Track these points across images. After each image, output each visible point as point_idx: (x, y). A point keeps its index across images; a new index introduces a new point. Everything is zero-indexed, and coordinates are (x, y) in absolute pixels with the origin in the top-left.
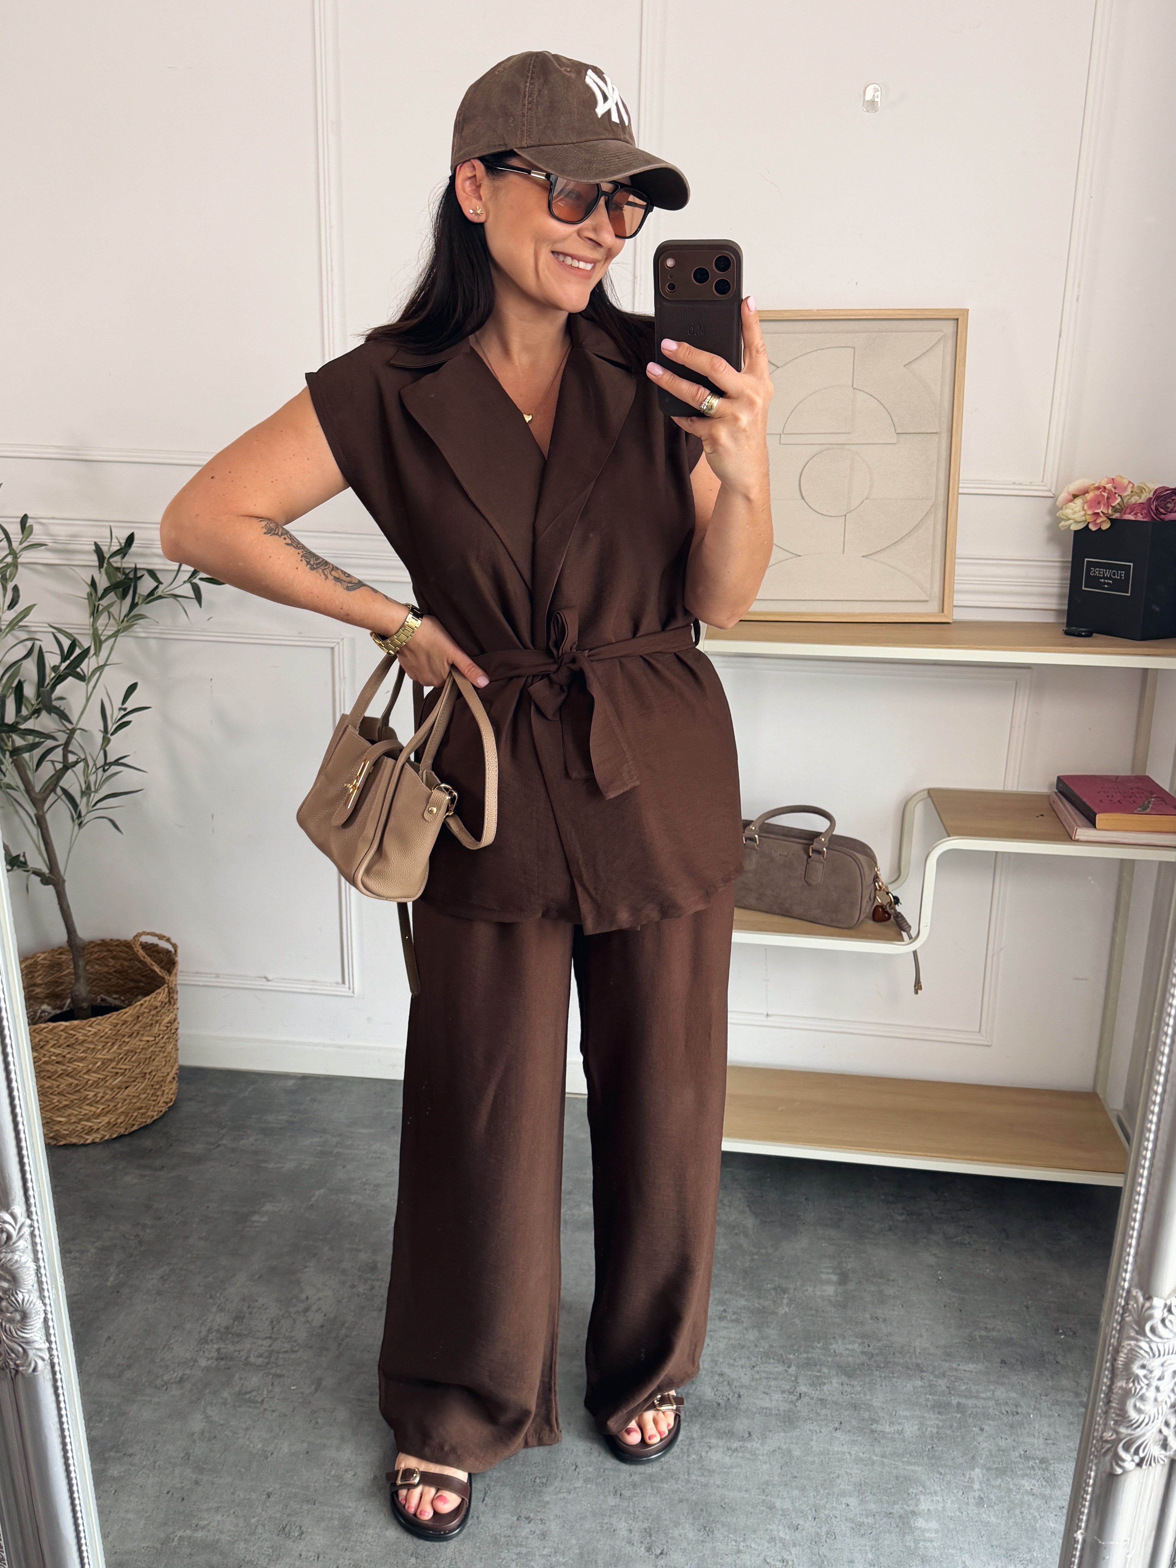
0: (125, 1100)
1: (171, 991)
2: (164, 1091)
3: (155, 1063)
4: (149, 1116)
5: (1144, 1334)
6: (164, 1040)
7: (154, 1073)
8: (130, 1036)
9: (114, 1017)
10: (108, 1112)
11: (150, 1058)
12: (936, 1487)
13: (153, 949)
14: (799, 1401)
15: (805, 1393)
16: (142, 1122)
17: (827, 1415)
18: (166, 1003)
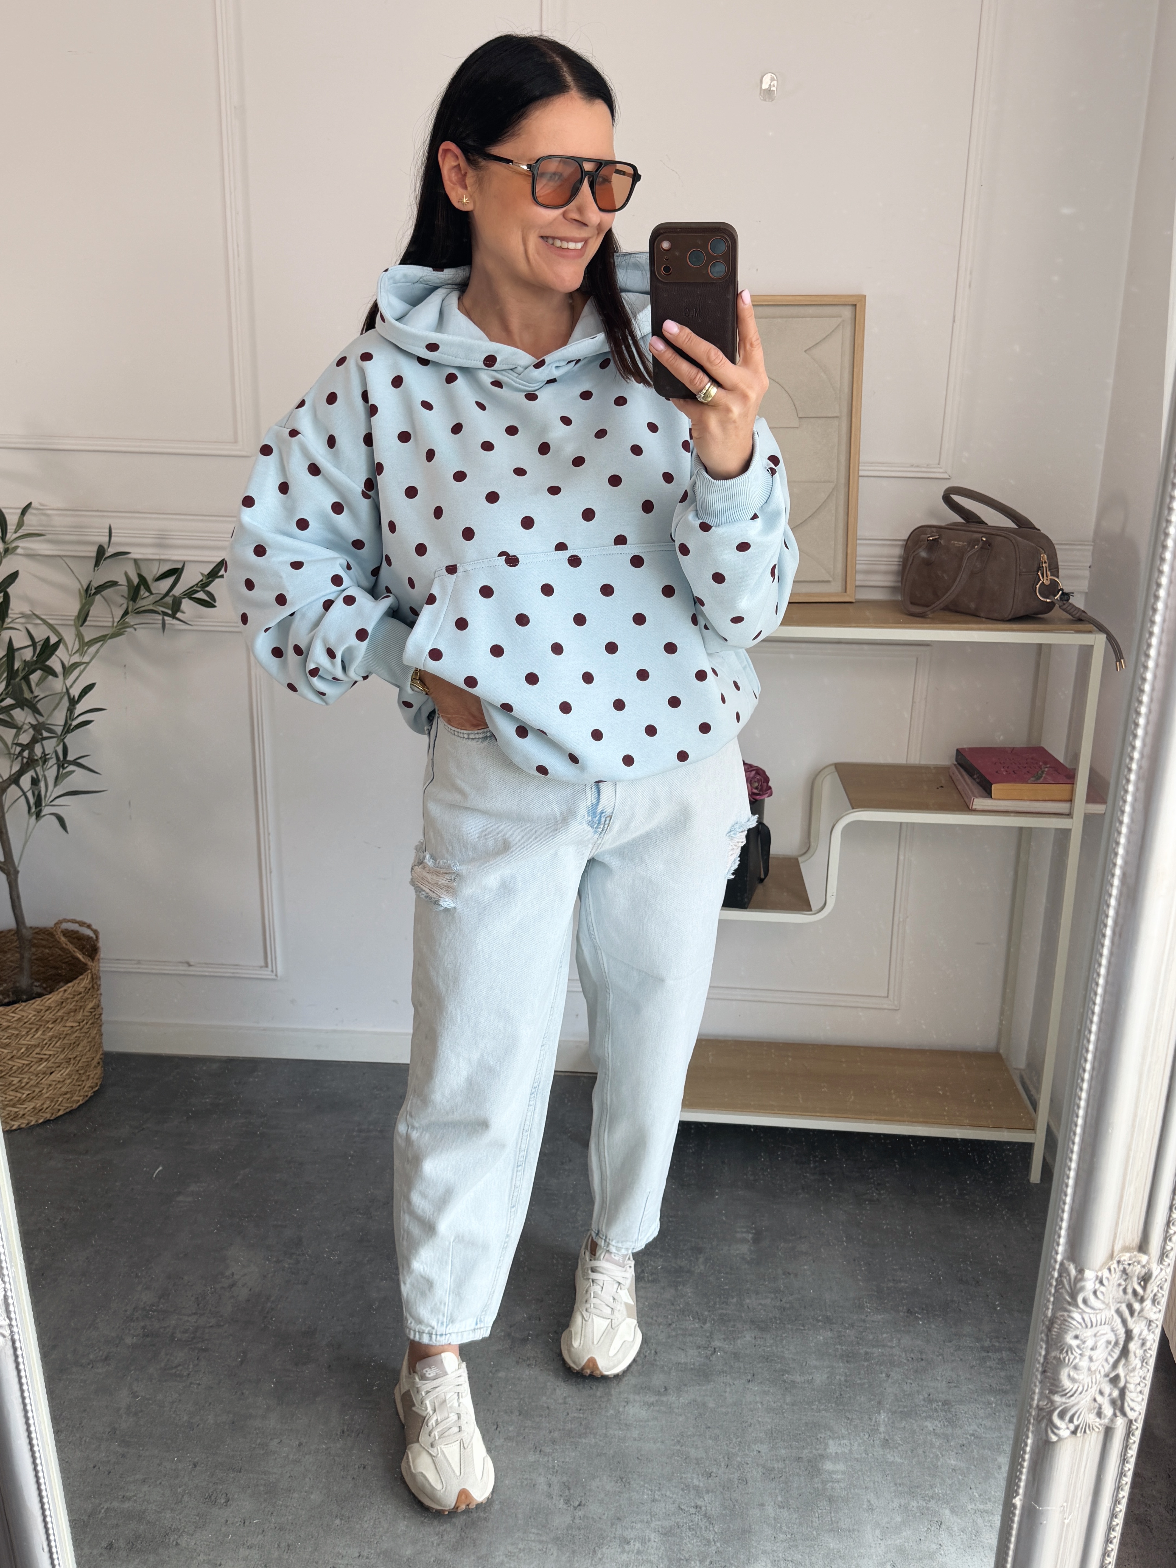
0: (50, 1085)
1: (95, 976)
2: (88, 1076)
3: (80, 1049)
4: (74, 1101)
5: (1077, 1306)
6: (88, 1026)
7: (78, 1059)
8: (53, 1022)
9: (37, 1003)
10: (33, 1098)
11: (74, 1043)
12: (843, 1431)
13: (75, 936)
14: (714, 1356)
15: (720, 1348)
16: (68, 1107)
17: (740, 1368)
18: (89, 989)
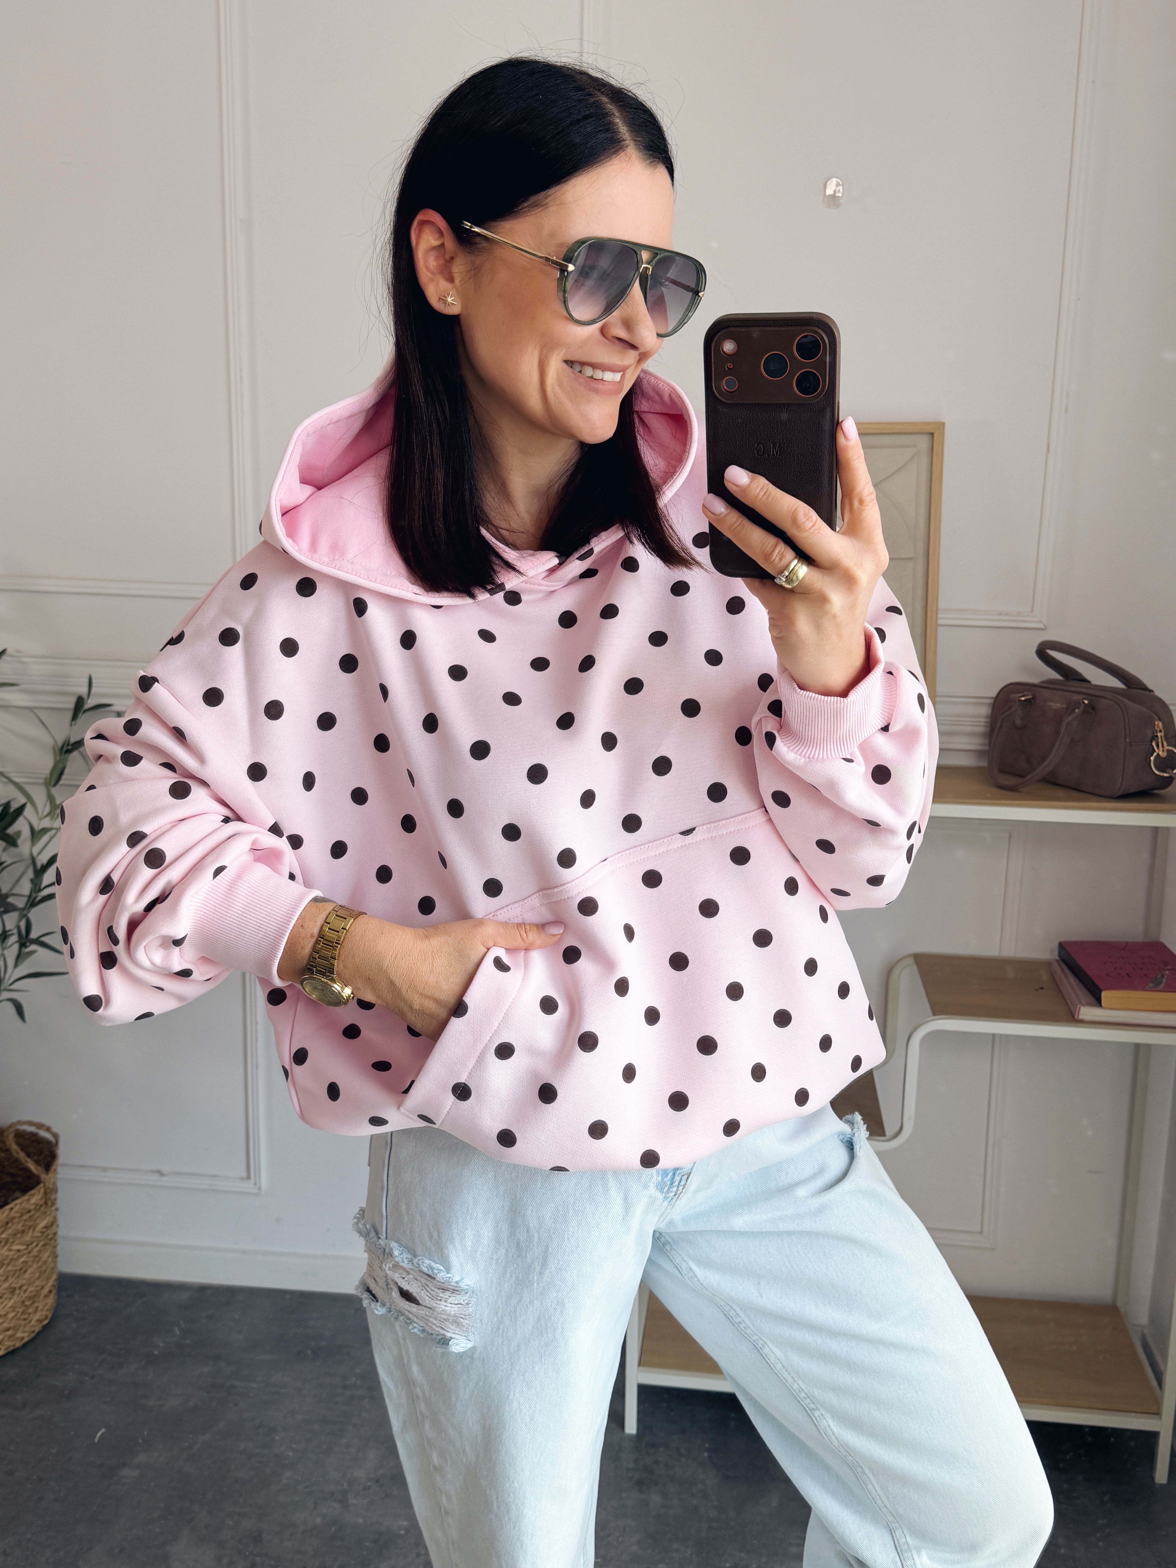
1: (48, 1191)
2: (37, 1308)
3: (27, 1276)
6: (38, 1248)
11: (21, 1269)
13: (31, 1140)
18: (41, 1206)
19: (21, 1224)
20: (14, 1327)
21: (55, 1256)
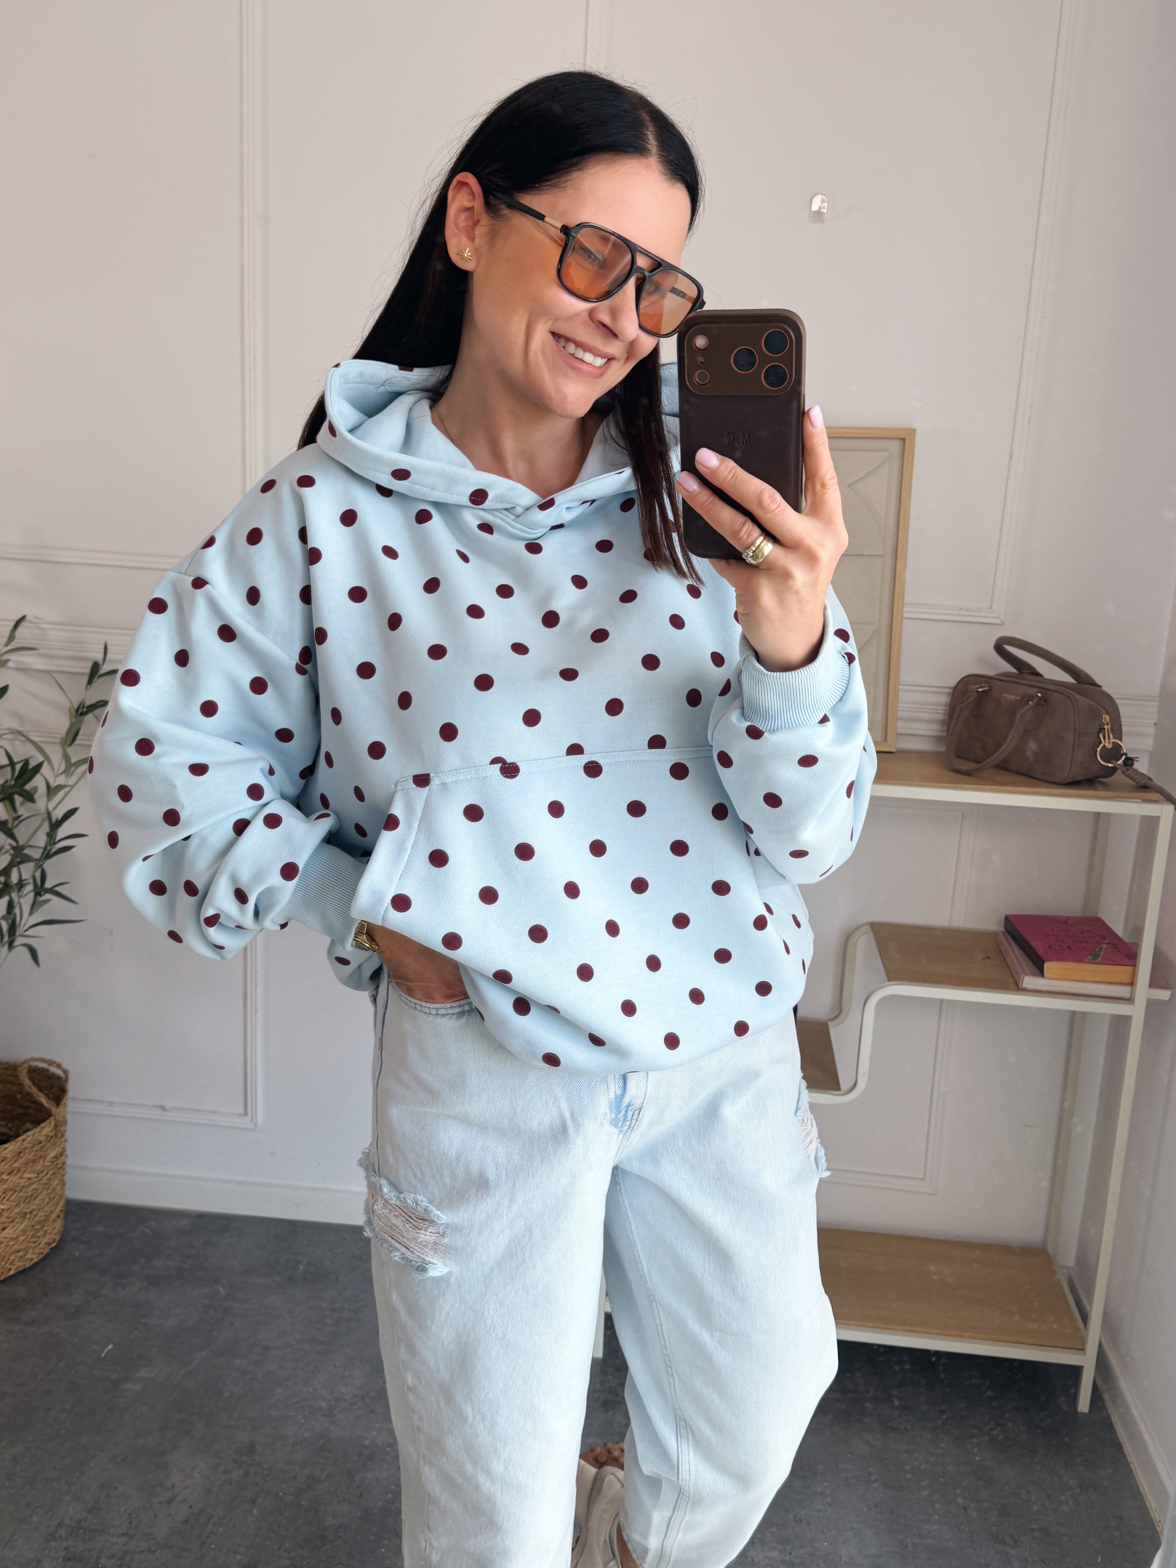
0: (2, 1242)
1: (58, 1124)
2: (46, 1231)
3: (37, 1201)
4: (28, 1259)
6: (47, 1177)
7: (35, 1213)
8: (10, 1174)
11: (31, 1196)
13: (41, 1076)
16: (19, 1267)
18: (52, 1137)
19: (33, 1154)
20: (25, 1249)
21: (63, 1183)
